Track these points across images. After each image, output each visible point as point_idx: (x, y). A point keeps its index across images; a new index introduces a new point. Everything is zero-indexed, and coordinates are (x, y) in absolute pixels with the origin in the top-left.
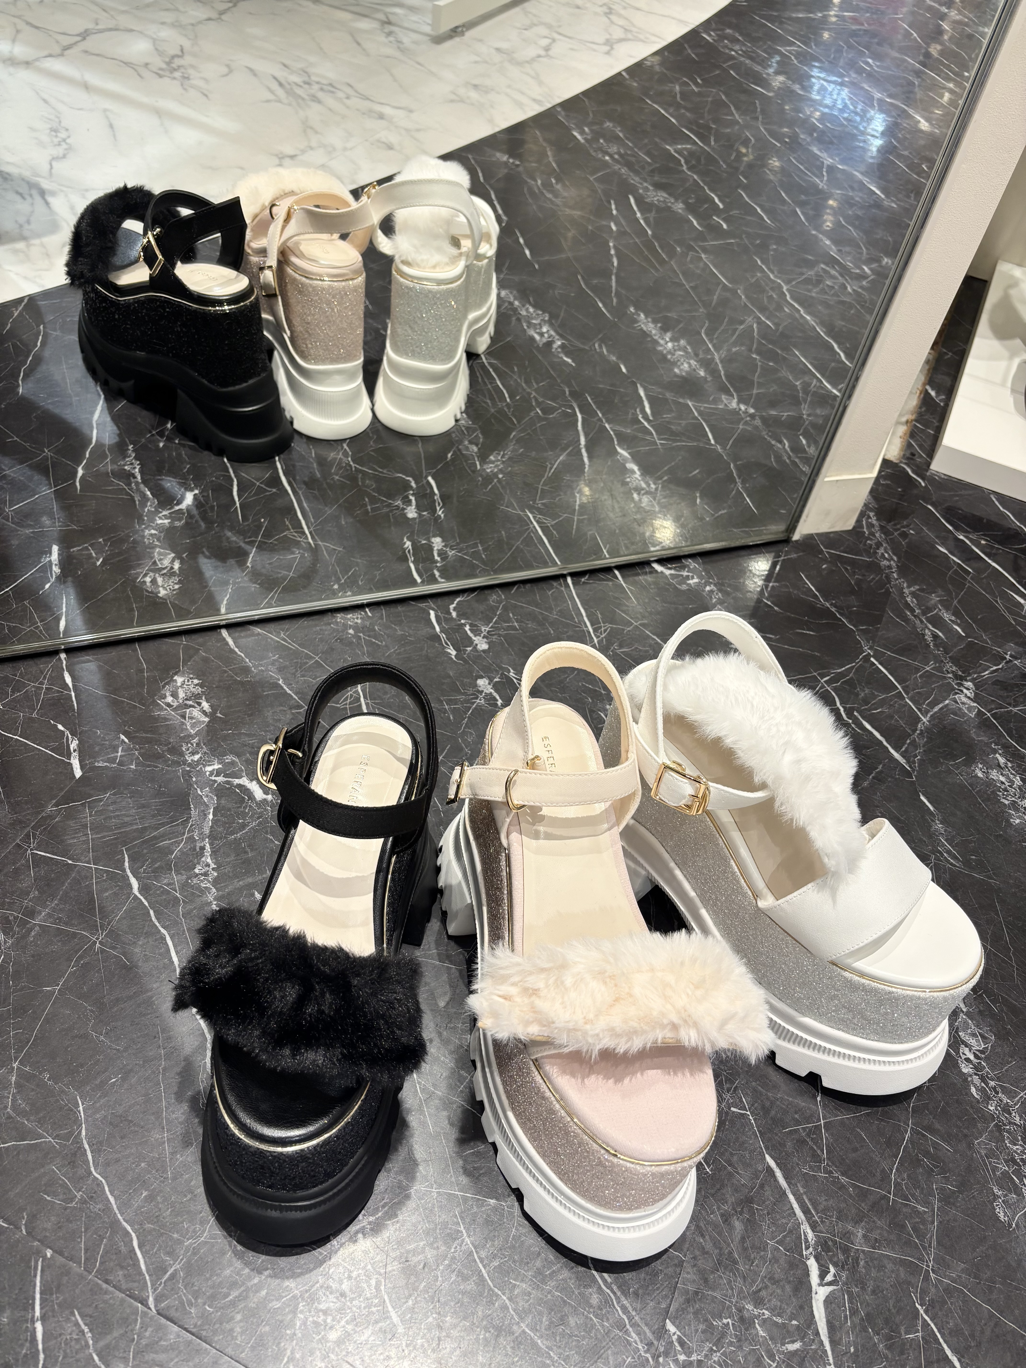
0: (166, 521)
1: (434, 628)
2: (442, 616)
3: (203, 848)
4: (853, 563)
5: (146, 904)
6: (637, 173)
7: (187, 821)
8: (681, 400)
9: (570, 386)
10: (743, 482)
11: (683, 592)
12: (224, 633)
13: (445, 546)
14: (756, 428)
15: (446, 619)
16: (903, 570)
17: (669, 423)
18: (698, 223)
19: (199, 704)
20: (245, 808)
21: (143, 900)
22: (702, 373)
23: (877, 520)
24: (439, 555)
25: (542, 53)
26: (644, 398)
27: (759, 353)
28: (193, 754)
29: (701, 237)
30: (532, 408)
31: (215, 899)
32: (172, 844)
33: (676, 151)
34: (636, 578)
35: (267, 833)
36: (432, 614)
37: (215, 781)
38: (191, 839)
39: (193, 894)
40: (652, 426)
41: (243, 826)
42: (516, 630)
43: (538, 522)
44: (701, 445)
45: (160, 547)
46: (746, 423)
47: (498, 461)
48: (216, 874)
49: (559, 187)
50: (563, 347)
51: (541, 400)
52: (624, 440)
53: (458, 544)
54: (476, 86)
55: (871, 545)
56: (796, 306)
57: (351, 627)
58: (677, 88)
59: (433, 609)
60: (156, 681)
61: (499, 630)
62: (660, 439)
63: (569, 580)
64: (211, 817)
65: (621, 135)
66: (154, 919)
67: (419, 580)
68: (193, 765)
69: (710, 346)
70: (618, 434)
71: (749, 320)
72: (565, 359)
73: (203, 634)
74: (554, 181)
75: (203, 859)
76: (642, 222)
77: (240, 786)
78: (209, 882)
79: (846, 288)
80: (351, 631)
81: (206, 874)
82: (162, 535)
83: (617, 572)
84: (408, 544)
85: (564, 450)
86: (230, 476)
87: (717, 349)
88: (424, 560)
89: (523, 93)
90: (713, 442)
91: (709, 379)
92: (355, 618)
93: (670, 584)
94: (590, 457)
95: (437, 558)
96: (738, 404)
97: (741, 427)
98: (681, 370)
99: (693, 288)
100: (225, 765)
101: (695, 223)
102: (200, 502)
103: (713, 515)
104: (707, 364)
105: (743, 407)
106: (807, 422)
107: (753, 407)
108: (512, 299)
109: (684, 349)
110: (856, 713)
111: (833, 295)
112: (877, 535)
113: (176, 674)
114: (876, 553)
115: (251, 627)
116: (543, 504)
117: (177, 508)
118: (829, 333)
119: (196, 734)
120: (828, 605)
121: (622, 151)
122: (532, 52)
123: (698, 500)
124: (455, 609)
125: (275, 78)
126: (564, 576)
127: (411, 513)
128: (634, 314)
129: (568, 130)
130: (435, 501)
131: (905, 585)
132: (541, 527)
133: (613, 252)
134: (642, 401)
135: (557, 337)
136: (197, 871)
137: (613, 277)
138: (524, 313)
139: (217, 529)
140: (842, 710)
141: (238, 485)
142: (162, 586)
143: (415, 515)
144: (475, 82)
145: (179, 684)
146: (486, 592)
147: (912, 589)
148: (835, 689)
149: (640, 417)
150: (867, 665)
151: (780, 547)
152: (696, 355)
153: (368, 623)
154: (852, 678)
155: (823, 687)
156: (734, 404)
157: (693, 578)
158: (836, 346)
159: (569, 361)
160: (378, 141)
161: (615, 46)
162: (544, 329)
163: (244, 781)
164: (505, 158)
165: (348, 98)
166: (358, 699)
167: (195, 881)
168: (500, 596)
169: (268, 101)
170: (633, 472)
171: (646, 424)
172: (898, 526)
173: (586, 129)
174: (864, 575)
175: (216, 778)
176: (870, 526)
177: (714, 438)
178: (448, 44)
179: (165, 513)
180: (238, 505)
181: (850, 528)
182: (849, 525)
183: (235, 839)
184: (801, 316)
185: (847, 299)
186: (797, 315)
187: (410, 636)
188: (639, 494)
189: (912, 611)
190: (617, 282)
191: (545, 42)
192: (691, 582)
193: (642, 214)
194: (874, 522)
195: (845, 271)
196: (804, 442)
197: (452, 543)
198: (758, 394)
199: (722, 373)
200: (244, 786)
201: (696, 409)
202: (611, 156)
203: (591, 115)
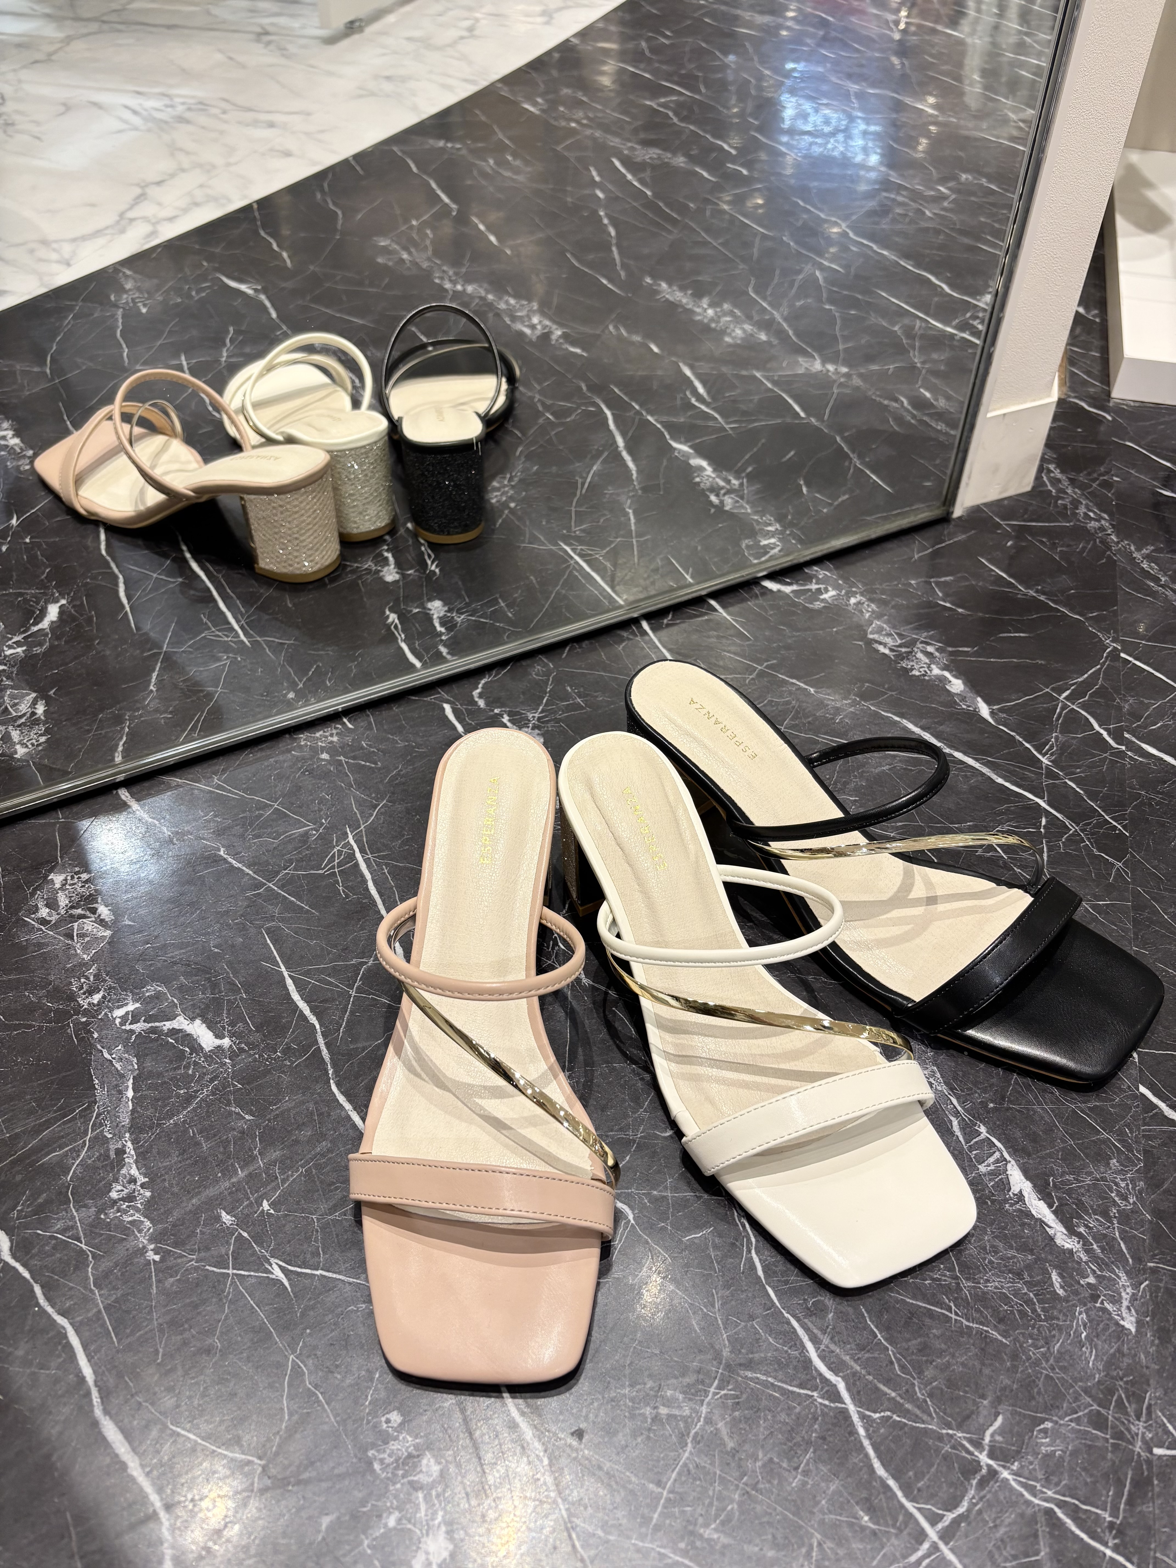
0: (19, 650)
1: (455, 728)
2: (463, 708)
3: (121, 1152)
4: (1047, 532)
5: (26, 1274)
6: (615, 134)
7: (90, 1108)
8: (744, 373)
9: (586, 380)
10: (860, 457)
11: (819, 612)
12: (124, 794)
13: (449, 611)
14: (858, 388)
15: (470, 713)
16: (1122, 530)
17: (734, 401)
18: (710, 174)
19: (94, 911)
20: (187, 1067)
21: (21, 1269)
22: (763, 337)
23: (1063, 472)
24: (442, 624)
25: (465, 34)
26: (692, 378)
27: (831, 301)
28: (90, 993)
29: (717, 188)
30: (539, 414)
31: (150, 1241)
32: (66, 1155)
33: (659, 105)
34: (744, 605)
35: (229, 1104)
36: (448, 709)
37: (132, 1032)
38: (100, 1140)
39: (110, 1238)
40: (714, 409)
41: (189, 1099)
42: (582, 708)
43: (581, 556)
44: (788, 420)
45: (12, 687)
46: (841, 385)
47: (505, 486)
48: (148, 1194)
49: (518, 163)
50: (565, 336)
51: (549, 402)
52: (677, 431)
53: (468, 605)
54: (388, 78)
55: (1065, 506)
56: (865, 242)
57: (323, 750)
58: (644, 44)
59: (448, 702)
60: (20, 887)
61: (555, 712)
62: (728, 423)
63: (645, 625)
64: (130, 1093)
65: (585, 99)
66: (42, 1300)
67: (418, 664)
68: (92, 1012)
69: (765, 305)
70: (668, 426)
71: (808, 268)
72: (572, 349)
73: (91, 802)
74: (510, 158)
75: (124, 1171)
76: (636, 183)
77: (173, 1032)
78: (137, 1210)
79: (924, 213)
80: (325, 756)
81: (130, 1198)
82: (15, 670)
83: (713, 602)
84: (393, 617)
85: (595, 458)
86: (113, 573)
87: (776, 305)
88: (421, 635)
89: (449, 76)
90: (802, 414)
91: (775, 342)
92: (329, 736)
93: (795, 605)
94: (634, 460)
95: (439, 628)
96: (824, 366)
97: (835, 391)
98: (733, 338)
99: (724, 244)
100: (147, 1001)
101: (705, 174)
102: (71, 614)
103: (831, 504)
104: (767, 325)
105: (831, 368)
106: (924, 372)
107: (844, 365)
108: (483, 293)
109: (731, 314)
110: (1127, 735)
111: (910, 223)
112: (1069, 491)
113: (51, 870)
114: (1075, 515)
115: (166, 778)
116: (582, 531)
117: (35, 629)
118: (918, 265)
119: (93, 960)
120: (1032, 593)
121: (591, 115)
122: (452, 34)
123: (805, 490)
124: (481, 696)
125: (126, 107)
126: (635, 621)
127: (390, 574)
128: (651, 285)
129: (515, 103)
130: (423, 553)
131: (1133, 548)
132: (586, 561)
133: (606, 221)
134: (692, 382)
135: (554, 327)
136: (114, 1195)
137: (614, 249)
138: (502, 306)
139: (99, 648)
140: (1105, 734)
141: (125, 583)
142: (21, 743)
143: (397, 577)
144: (387, 74)
145: (58, 886)
146: (524, 663)
147: (1144, 551)
148: (1084, 706)
149: (693, 401)
150: (1118, 664)
151: (939, 527)
152: (749, 318)
153: (349, 740)
154: (1102, 686)
155: (1064, 707)
156: (817, 366)
157: (827, 591)
158: (933, 279)
159: (578, 351)
160: (272, 150)
161: (555, 15)
162: (535, 320)
163: (181, 1023)
164: (441, 143)
165: (224, 112)
166: (353, 855)
167: (112, 1213)
168: (546, 665)
169: (120, 131)
170: (701, 469)
171: (703, 407)
172: (1095, 475)
173: (539, 100)
174: (1069, 546)
175: (133, 1027)
176: (1055, 482)
177: (804, 409)
178: (345, 43)
179: (16, 639)
180: (128, 608)
181: (1028, 488)
182: (1026, 484)
183: (176, 1124)
184: (875, 252)
185: (930, 225)
186: (870, 253)
187: (419, 746)
188: (717, 495)
189: (1156, 580)
190: (620, 253)
191: (467, 23)
192: (825, 596)
193: (634, 175)
194: (1059, 476)
195: (915, 196)
196: (928, 395)
197: (458, 604)
198: (846, 350)
199: (791, 333)
200: (180, 1031)
201: (768, 379)
202: (578, 122)
203: (542, 86)
